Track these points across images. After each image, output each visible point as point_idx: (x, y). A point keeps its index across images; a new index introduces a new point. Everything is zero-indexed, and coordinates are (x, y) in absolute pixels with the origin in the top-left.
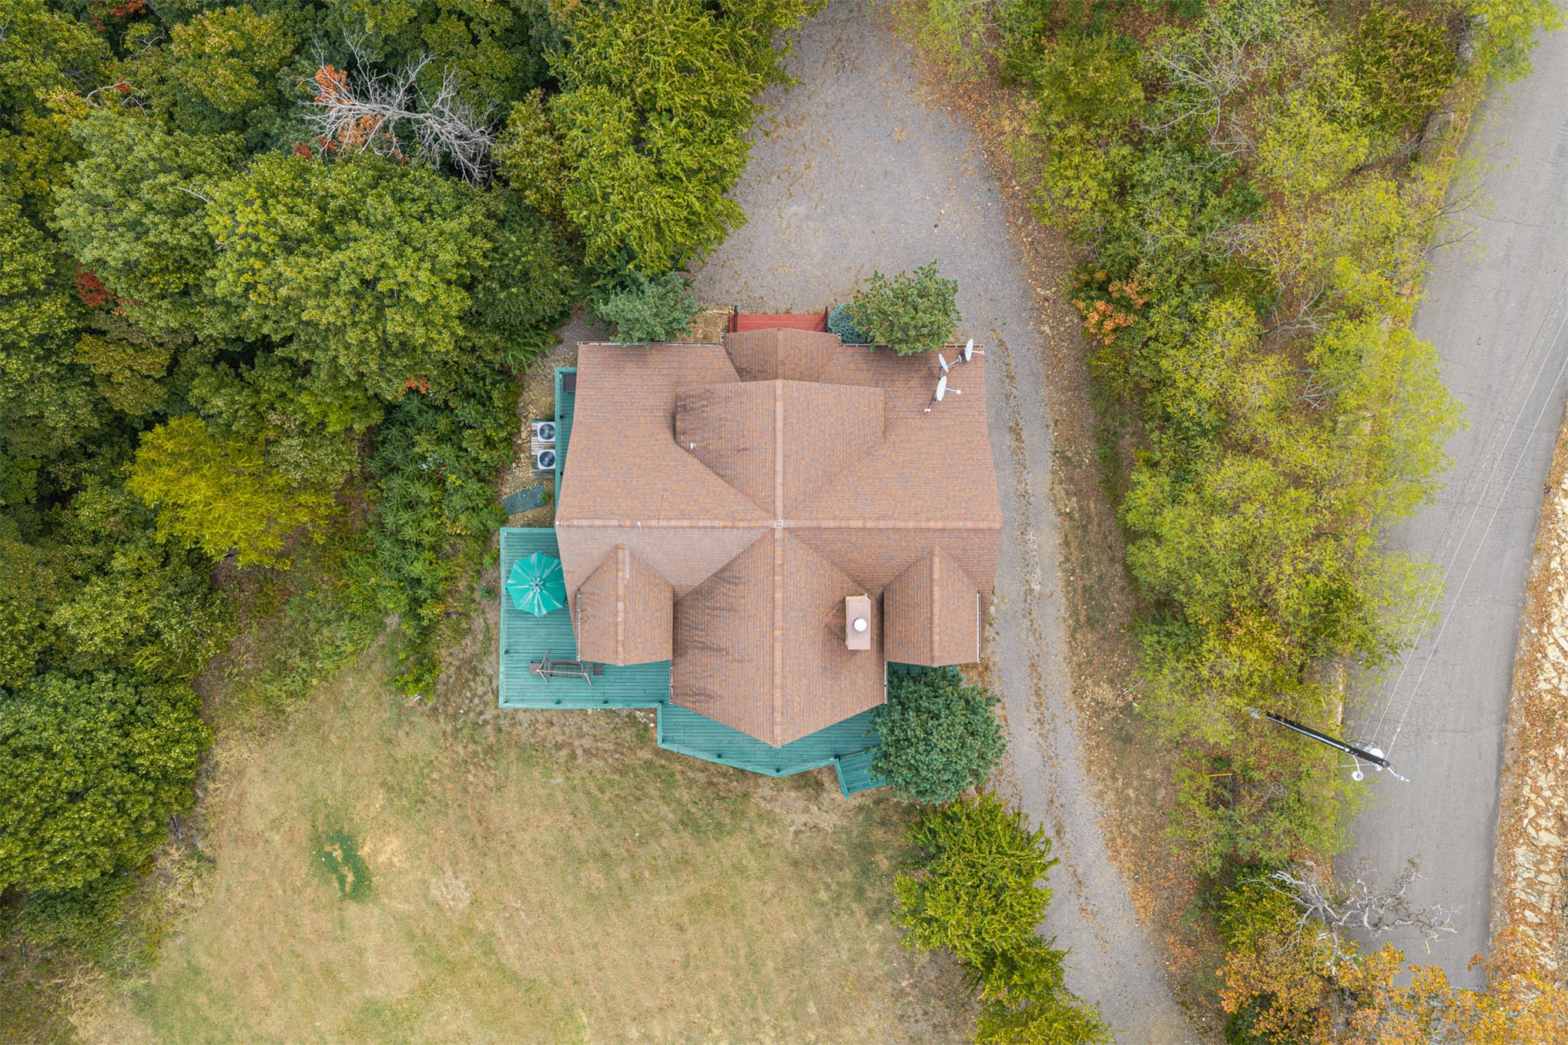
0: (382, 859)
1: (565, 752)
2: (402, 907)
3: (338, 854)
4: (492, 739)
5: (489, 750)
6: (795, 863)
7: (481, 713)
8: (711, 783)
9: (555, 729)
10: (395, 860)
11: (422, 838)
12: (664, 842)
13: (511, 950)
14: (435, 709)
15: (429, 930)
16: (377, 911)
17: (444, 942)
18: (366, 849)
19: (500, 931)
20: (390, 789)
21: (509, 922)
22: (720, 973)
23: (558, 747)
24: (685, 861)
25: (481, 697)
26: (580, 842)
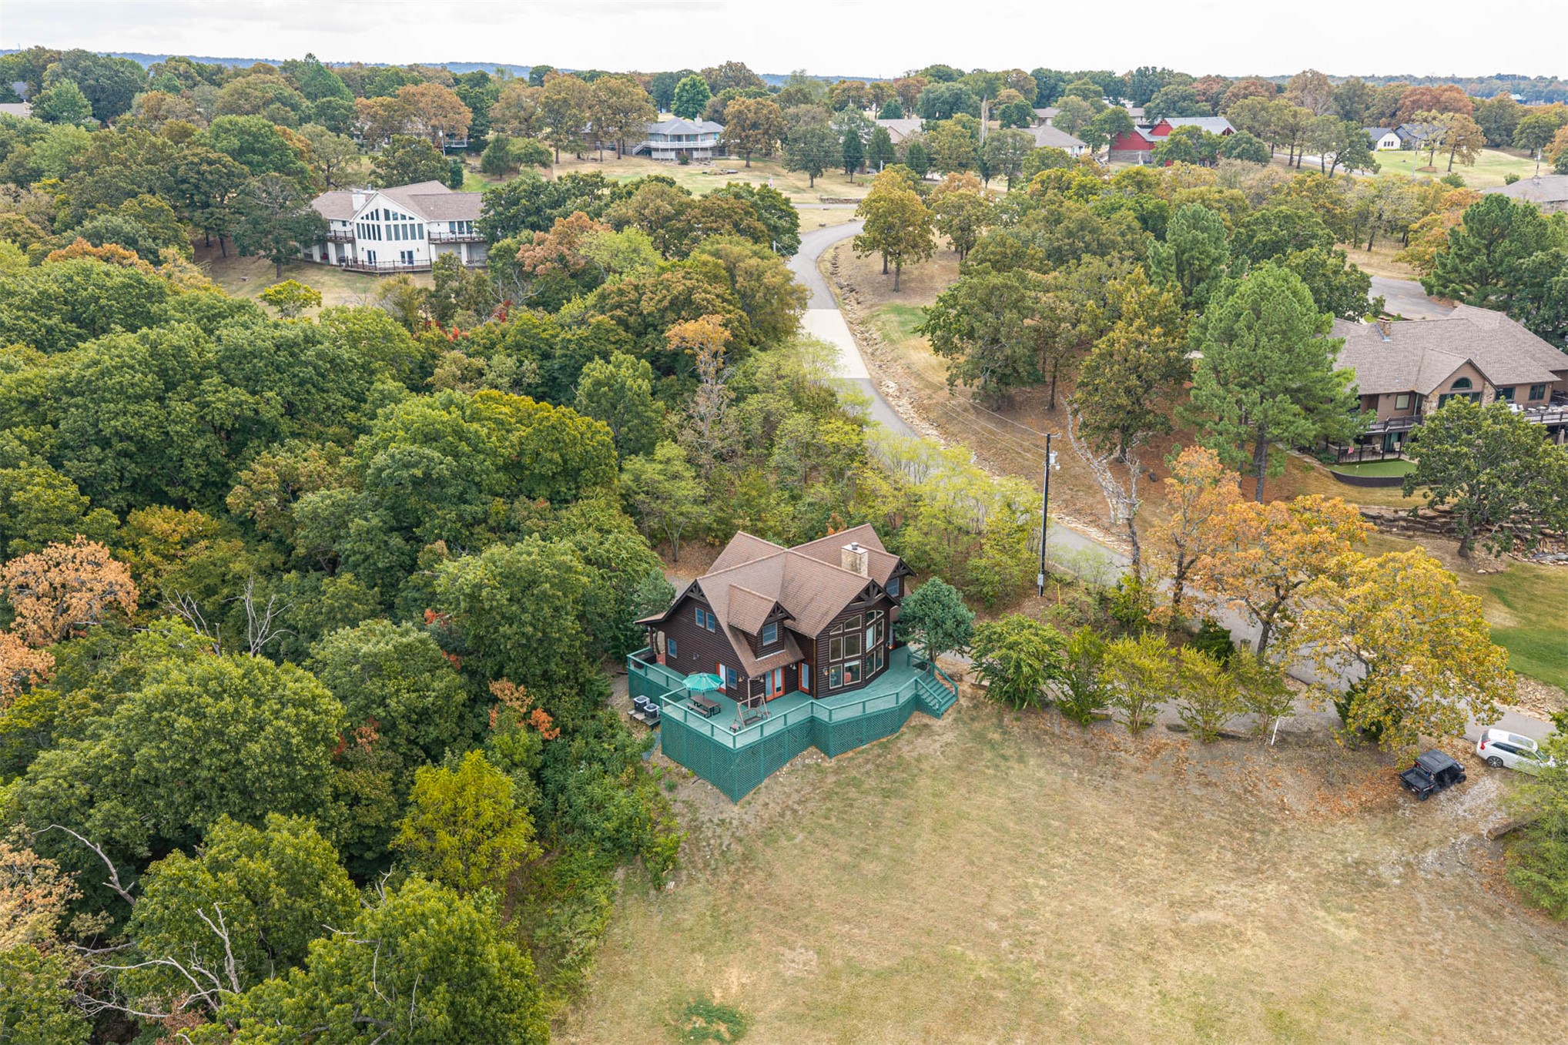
0: (735, 989)
1: (788, 813)
2: (776, 1005)
3: (700, 1023)
4: (740, 850)
5: (746, 858)
6: (959, 768)
7: (721, 845)
8: (878, 766)
9: (772, 805)
10: (744, 980)
11: (749, 951)
12: (888, 815)
13: (871, 956)
14: (689, 876)
15: (808, 1000)
16: (762, 1028)
17: (826, 997)
18: (718, 994)
19: (852, 952)
20: (701, 949)
21: (853, 942)
22: (993, 850)
23: (782, 815)
24: (909, 814)
25: (714, 837)
26: (844, 858)
